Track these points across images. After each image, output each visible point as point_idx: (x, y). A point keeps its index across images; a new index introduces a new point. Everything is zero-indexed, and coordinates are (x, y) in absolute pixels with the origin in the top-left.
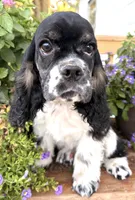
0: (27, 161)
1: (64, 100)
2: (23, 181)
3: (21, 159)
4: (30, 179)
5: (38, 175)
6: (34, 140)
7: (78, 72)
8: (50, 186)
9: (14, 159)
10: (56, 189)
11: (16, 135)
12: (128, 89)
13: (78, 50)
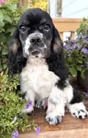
0: (16, 110)
1: (34, 56)
2: (13, 124)
3: (11, 109)
4: (17, 123)
5: (23, 120)
6: (20, 96)
7: (38, 40)
8: (32, 127)
9: (7, 109)
10: (36, 129)
11: (8, 92)
12: (84, 58)
13: (40, 28)
